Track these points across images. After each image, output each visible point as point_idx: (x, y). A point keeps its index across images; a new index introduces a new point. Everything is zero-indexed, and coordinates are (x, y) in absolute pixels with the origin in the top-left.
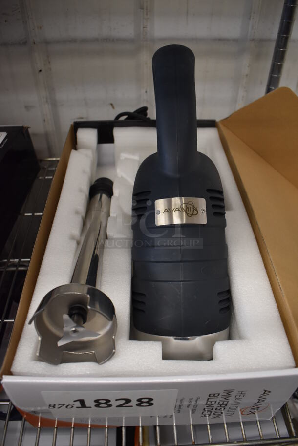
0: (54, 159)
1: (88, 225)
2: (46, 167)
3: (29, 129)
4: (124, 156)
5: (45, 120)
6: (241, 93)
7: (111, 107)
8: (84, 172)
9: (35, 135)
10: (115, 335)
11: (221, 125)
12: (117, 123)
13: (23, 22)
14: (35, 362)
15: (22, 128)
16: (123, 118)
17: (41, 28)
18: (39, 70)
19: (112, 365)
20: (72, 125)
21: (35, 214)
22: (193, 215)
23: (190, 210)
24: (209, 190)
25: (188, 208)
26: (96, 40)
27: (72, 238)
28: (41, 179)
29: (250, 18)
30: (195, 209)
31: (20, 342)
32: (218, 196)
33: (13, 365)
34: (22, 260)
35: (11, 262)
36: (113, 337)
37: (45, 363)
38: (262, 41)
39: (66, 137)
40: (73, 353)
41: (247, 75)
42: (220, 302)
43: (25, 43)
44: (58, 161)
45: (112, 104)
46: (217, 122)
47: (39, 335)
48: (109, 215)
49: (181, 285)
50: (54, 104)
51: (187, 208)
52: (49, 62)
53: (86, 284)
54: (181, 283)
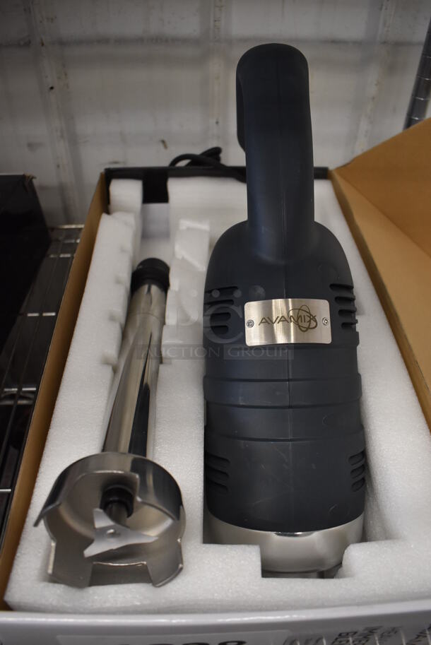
0: (73, 226)
1: (131, 339)
2: (61, 238)
3: (34, 181)
4: (185, 224)
5: (58, 166)
6: (364, 126)
7: (161, 146)
8: (123, 250)
9: (43, 188)
10: (181, 538)
11: (337, 177)
12: (173, 171)
13: (25, 10)
14: (46, 584)
15: (24, 177)
16: (183, 163)
17: (52, 19)
18: (50, 86)
19: (177, 590)
20: (101, 174)
21: (45, 314)
22: (308, 328)
23: (304, 321)
24: (333, 286)
25: (301, 316)
26: (139, 40)
27: (106, 362)
28: (52, 258)
29: (381, 9)
30: (313, 318)
31: (20, 547)
32: (345, 294)
33: (8, 589)
34: (24, 389)
35: (6, 392)
36: (179, 540)
37: (63, 586)
38: (397, 46)
39: (92, 194)
40: (111, 564)
41: (373, 98)
42: (353, 471)
43: (28, 44)
44: (80, 229)
45: (163, 142)
46: (331, 171)
47: (52, 539)
48: (163, 323)
49: (290, 448)
50: (74, 141)
51: (299, 317)
52: (66, 75)
53: (130, 451)
54: (290, 443)
